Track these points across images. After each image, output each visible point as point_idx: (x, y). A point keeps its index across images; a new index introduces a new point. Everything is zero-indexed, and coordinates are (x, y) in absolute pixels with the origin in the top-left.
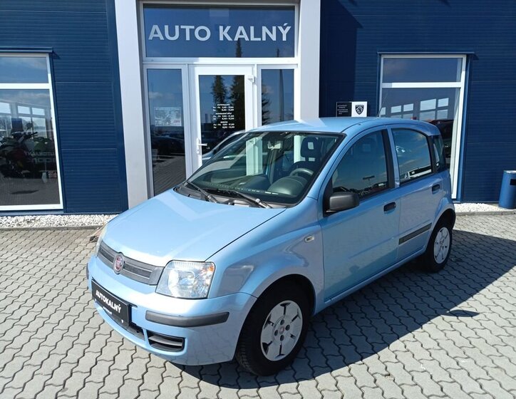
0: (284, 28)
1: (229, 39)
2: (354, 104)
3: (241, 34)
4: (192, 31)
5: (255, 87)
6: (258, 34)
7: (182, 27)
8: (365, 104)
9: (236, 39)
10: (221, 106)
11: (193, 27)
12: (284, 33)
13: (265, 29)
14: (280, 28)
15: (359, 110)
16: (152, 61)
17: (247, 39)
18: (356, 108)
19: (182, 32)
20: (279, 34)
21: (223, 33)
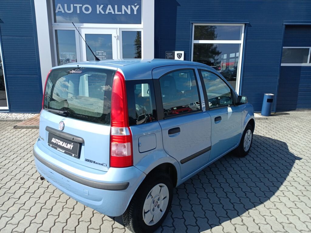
0: (135, 6)
1: (103, 13)
2: (176, 52)
3: (110, 10)
4: (81, 8)
5: (118, 41)
6: (120, 10)
7: (75, 5)
8: (183, 52)
9: (107, 13)
10: (98, 52)
11: (81, 5)
12: (135, 9)
13: (124, 7)
14: (133, 7)
15: (179, 56)
16: (58, 25)
17: (113, 13)
18: (178, 55)
19: (75, 8)
20: (132, 10)
21: (99, 9)
